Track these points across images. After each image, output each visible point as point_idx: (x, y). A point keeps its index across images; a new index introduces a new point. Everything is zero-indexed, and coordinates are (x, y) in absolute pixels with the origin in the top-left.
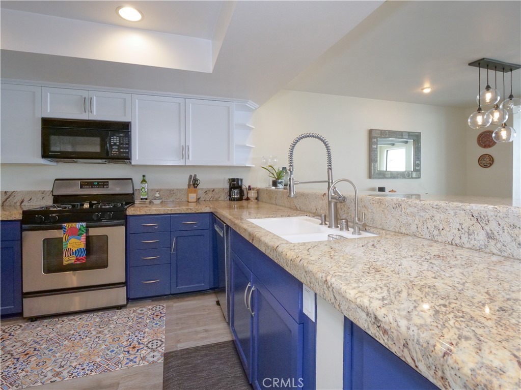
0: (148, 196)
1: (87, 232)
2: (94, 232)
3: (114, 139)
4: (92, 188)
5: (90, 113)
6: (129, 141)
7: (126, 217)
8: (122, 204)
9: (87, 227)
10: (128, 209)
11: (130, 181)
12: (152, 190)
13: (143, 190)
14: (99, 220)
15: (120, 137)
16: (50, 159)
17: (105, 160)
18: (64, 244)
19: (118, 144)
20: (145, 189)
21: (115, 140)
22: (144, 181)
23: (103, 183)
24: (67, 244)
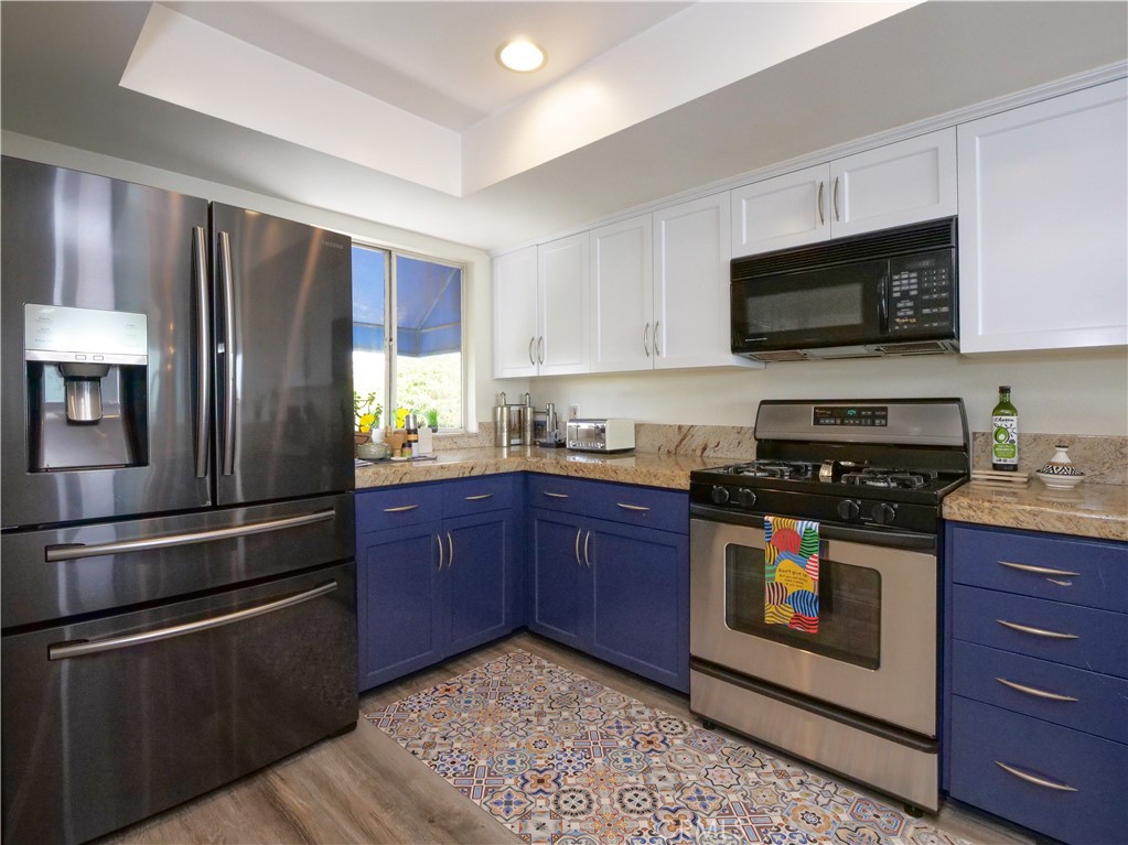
0: (1020, 459)
1: (824, 547)
2: (842, 552)
3: (900, 280)
4: (842, 424)
5: (834, 221)
6: (950, 279)
7: (941, 525)
8: (926, 477)
9: (824, 536)
10: (947, 500)
11: (956, 405)
12: (1036, 438)
13: (1002, 437)
14: (854, 521)
15: (920, 271)
16: (747, 354)
17: (874, 347)
18: (767, 568)
19: (914, 293)
20: (1007, 435)
21: (905, 282)
22: (1004, 406)
23: (873, 411)
24: (774, 571)
